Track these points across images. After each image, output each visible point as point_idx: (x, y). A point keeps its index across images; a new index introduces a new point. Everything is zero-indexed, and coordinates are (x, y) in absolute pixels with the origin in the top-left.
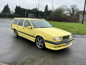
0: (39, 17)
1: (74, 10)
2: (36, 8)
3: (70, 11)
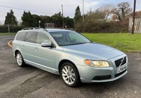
0: (64, 27)
1: (125, 11)
2: (60, 13)
3: (118, 14)
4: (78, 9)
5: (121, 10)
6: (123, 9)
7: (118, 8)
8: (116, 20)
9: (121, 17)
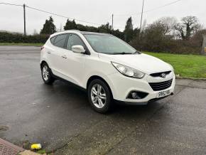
1: (190, 27)
2: (108, 25)
3: (181, 30)
4: (130, 20)
5: (185, 25)
6: (188, 25)
7: (181, 23)
8: (178, 38)
9: (185, 35)
